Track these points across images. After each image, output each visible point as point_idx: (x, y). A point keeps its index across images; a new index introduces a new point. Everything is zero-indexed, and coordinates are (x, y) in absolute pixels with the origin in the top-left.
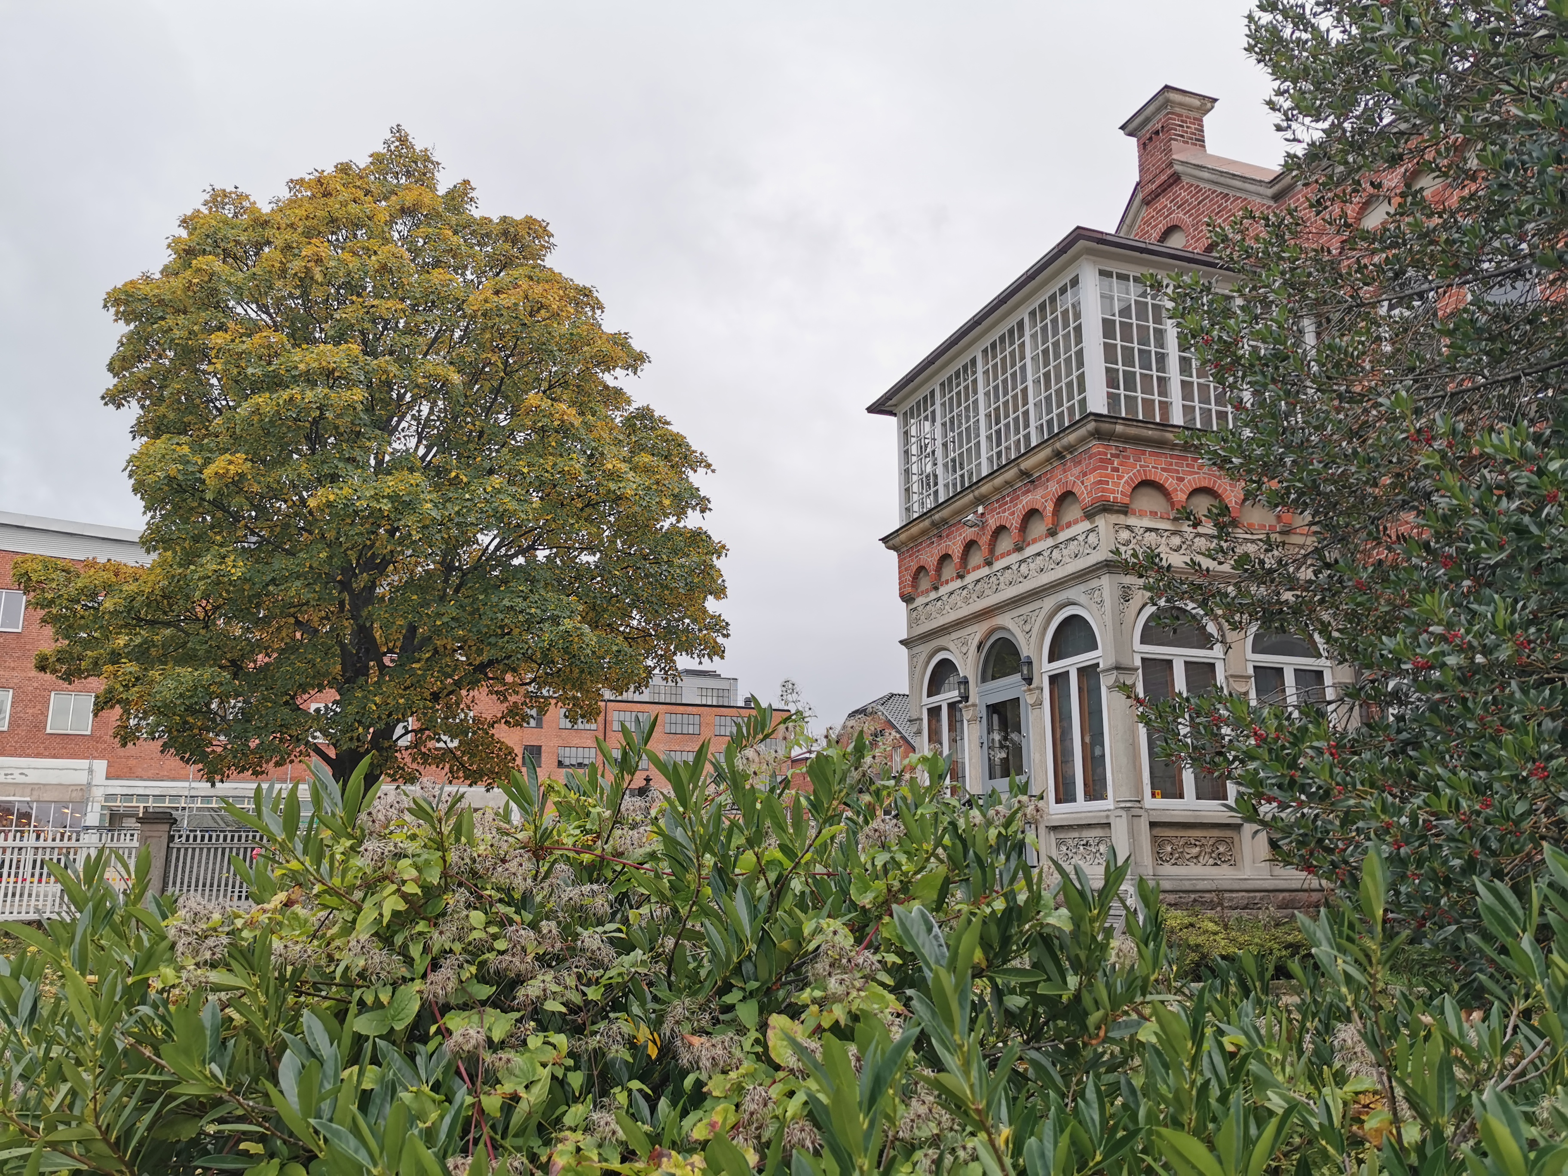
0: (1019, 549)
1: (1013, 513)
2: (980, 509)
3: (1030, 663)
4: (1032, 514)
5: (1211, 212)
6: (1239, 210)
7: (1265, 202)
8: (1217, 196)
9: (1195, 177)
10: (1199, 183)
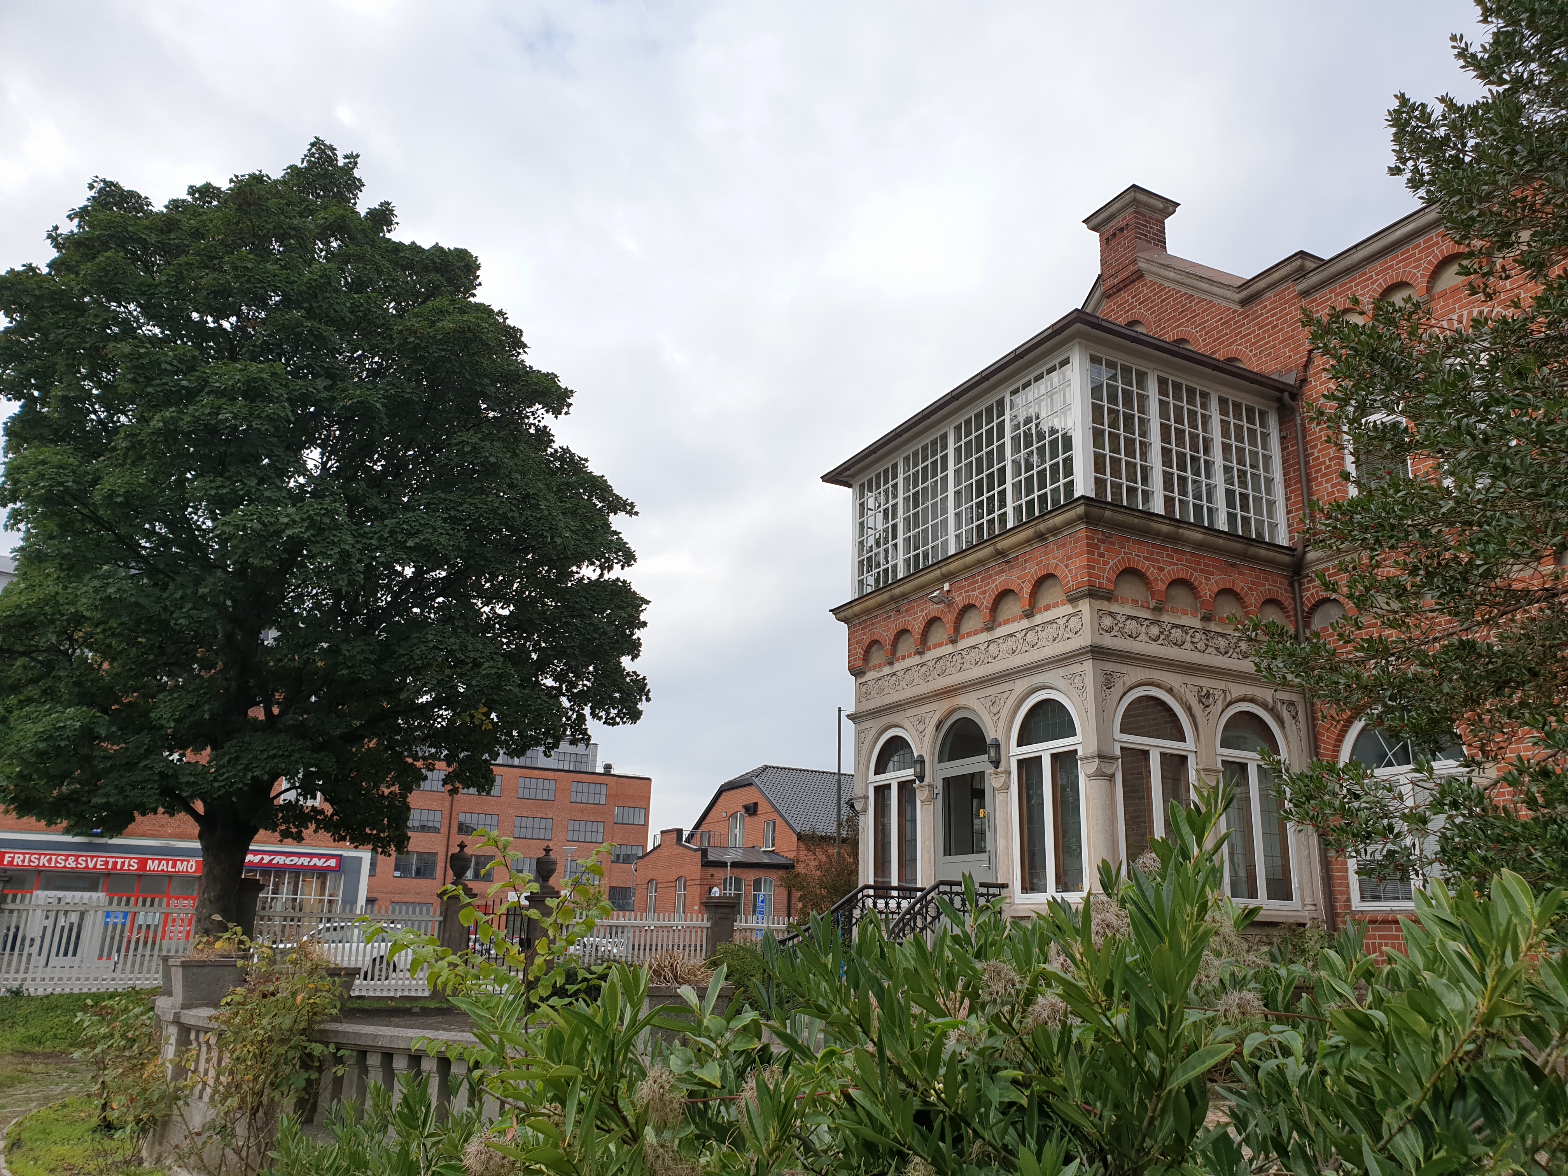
0: (989, 629)
1: (984, 592)
2: (947, 587)
3: (997, 746)
4: (1005, 594)
5: (1174, 311)
6: (1203, 312)
7: (1231, 306)
8: (1181, 296)
9: (1159, 275)
10: (1163, 282)
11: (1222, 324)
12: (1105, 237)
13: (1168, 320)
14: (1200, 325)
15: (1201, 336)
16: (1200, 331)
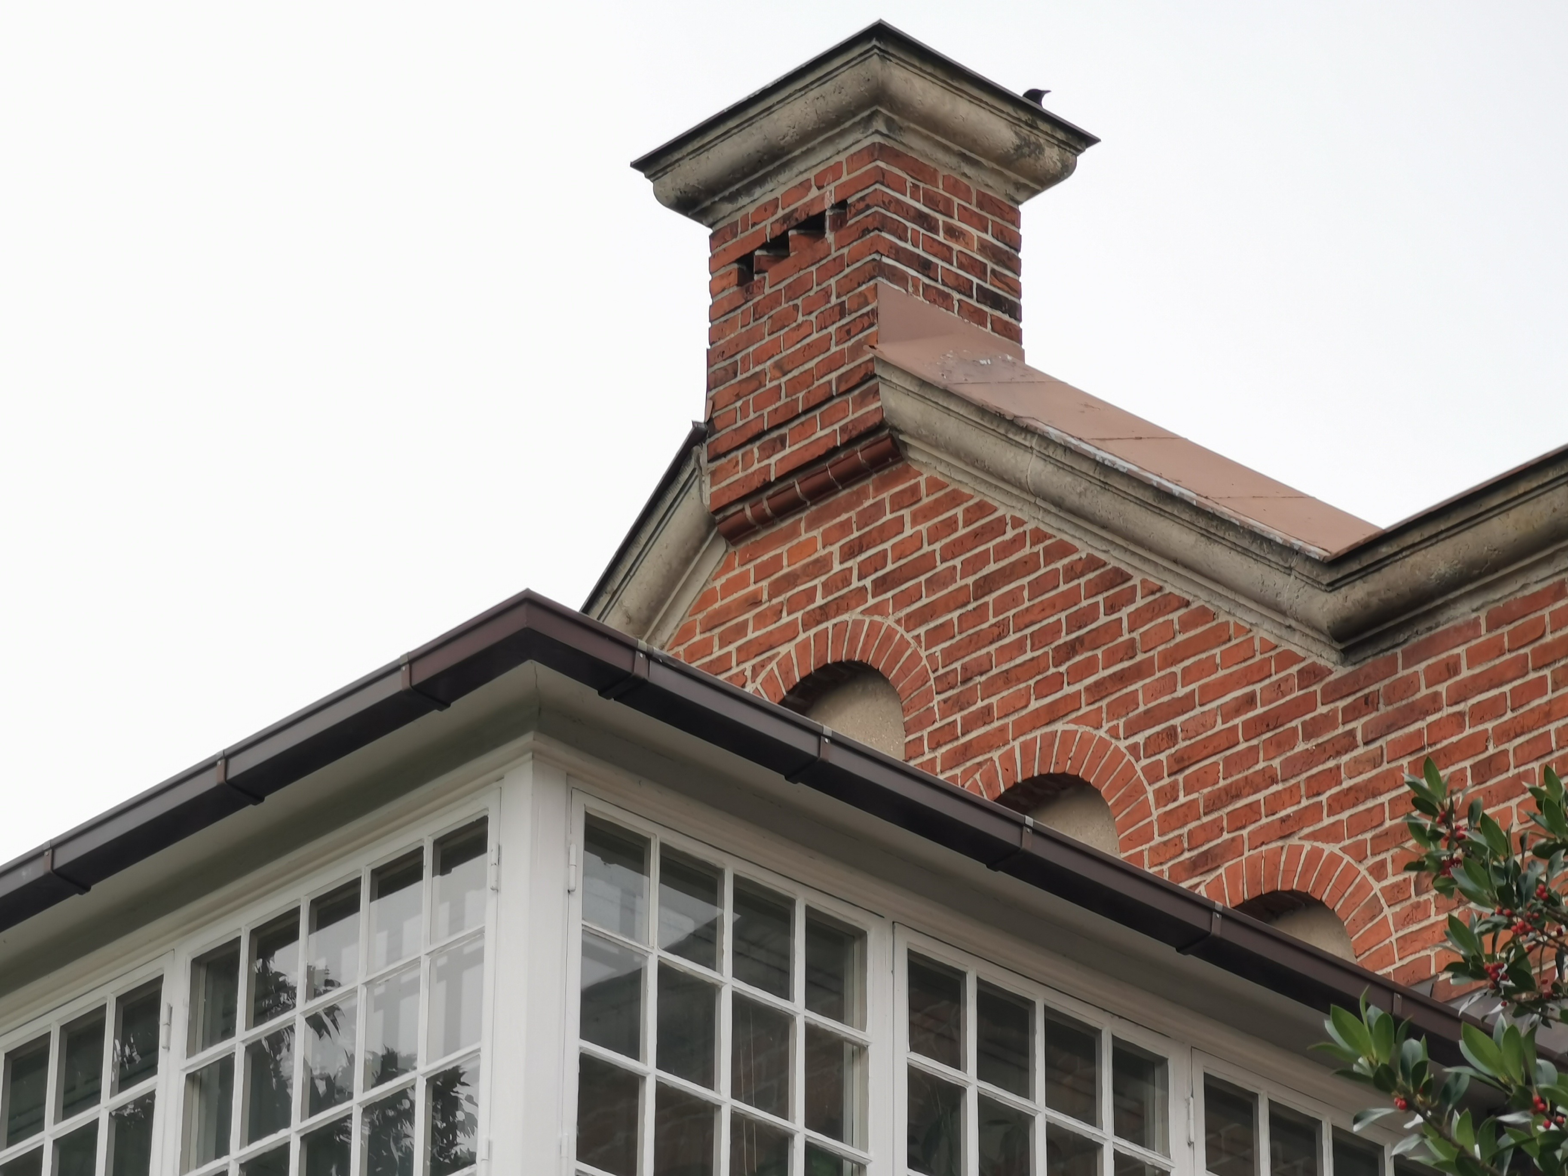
5: (1038, 640)
6: (1170, 658)
7: (1295, 644)
8: (1071, 573)
9: (974, 461)
10: (993, 498)
11: (1254, 728)
12: (736, 246)
13: (1007, 678)
14: (1150, 718)
15: (1153, 773)
16: (1153, 746)
